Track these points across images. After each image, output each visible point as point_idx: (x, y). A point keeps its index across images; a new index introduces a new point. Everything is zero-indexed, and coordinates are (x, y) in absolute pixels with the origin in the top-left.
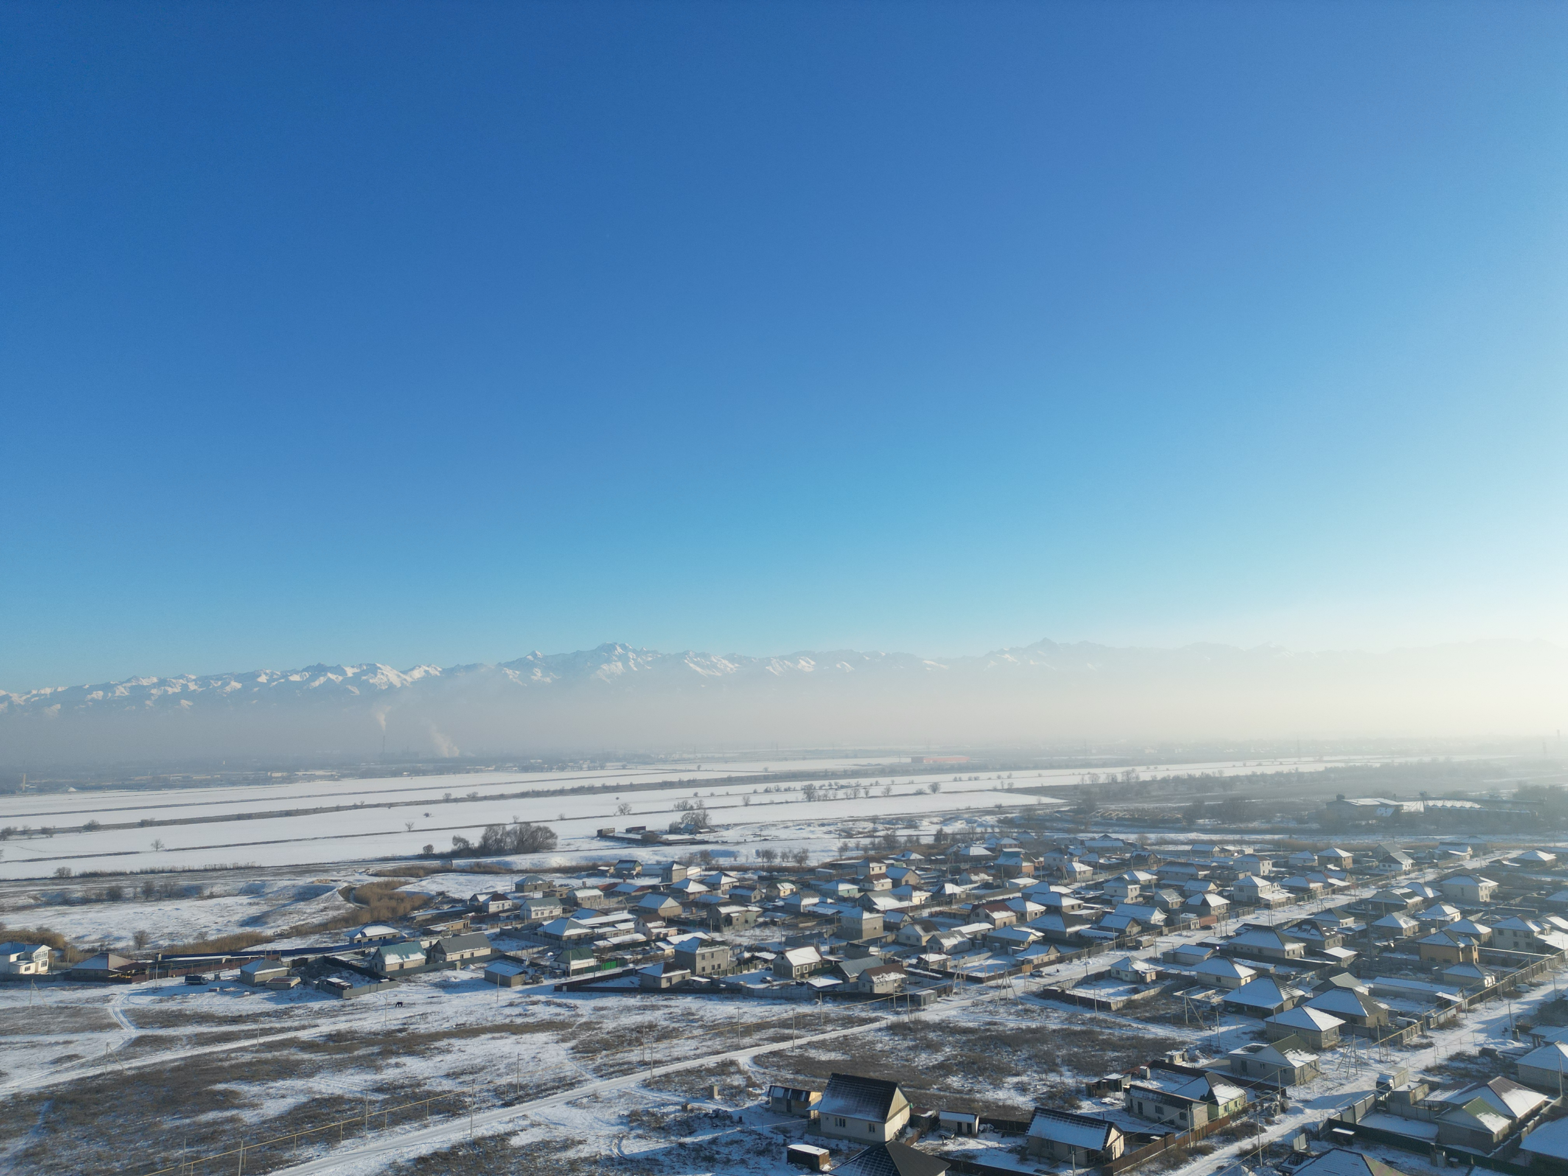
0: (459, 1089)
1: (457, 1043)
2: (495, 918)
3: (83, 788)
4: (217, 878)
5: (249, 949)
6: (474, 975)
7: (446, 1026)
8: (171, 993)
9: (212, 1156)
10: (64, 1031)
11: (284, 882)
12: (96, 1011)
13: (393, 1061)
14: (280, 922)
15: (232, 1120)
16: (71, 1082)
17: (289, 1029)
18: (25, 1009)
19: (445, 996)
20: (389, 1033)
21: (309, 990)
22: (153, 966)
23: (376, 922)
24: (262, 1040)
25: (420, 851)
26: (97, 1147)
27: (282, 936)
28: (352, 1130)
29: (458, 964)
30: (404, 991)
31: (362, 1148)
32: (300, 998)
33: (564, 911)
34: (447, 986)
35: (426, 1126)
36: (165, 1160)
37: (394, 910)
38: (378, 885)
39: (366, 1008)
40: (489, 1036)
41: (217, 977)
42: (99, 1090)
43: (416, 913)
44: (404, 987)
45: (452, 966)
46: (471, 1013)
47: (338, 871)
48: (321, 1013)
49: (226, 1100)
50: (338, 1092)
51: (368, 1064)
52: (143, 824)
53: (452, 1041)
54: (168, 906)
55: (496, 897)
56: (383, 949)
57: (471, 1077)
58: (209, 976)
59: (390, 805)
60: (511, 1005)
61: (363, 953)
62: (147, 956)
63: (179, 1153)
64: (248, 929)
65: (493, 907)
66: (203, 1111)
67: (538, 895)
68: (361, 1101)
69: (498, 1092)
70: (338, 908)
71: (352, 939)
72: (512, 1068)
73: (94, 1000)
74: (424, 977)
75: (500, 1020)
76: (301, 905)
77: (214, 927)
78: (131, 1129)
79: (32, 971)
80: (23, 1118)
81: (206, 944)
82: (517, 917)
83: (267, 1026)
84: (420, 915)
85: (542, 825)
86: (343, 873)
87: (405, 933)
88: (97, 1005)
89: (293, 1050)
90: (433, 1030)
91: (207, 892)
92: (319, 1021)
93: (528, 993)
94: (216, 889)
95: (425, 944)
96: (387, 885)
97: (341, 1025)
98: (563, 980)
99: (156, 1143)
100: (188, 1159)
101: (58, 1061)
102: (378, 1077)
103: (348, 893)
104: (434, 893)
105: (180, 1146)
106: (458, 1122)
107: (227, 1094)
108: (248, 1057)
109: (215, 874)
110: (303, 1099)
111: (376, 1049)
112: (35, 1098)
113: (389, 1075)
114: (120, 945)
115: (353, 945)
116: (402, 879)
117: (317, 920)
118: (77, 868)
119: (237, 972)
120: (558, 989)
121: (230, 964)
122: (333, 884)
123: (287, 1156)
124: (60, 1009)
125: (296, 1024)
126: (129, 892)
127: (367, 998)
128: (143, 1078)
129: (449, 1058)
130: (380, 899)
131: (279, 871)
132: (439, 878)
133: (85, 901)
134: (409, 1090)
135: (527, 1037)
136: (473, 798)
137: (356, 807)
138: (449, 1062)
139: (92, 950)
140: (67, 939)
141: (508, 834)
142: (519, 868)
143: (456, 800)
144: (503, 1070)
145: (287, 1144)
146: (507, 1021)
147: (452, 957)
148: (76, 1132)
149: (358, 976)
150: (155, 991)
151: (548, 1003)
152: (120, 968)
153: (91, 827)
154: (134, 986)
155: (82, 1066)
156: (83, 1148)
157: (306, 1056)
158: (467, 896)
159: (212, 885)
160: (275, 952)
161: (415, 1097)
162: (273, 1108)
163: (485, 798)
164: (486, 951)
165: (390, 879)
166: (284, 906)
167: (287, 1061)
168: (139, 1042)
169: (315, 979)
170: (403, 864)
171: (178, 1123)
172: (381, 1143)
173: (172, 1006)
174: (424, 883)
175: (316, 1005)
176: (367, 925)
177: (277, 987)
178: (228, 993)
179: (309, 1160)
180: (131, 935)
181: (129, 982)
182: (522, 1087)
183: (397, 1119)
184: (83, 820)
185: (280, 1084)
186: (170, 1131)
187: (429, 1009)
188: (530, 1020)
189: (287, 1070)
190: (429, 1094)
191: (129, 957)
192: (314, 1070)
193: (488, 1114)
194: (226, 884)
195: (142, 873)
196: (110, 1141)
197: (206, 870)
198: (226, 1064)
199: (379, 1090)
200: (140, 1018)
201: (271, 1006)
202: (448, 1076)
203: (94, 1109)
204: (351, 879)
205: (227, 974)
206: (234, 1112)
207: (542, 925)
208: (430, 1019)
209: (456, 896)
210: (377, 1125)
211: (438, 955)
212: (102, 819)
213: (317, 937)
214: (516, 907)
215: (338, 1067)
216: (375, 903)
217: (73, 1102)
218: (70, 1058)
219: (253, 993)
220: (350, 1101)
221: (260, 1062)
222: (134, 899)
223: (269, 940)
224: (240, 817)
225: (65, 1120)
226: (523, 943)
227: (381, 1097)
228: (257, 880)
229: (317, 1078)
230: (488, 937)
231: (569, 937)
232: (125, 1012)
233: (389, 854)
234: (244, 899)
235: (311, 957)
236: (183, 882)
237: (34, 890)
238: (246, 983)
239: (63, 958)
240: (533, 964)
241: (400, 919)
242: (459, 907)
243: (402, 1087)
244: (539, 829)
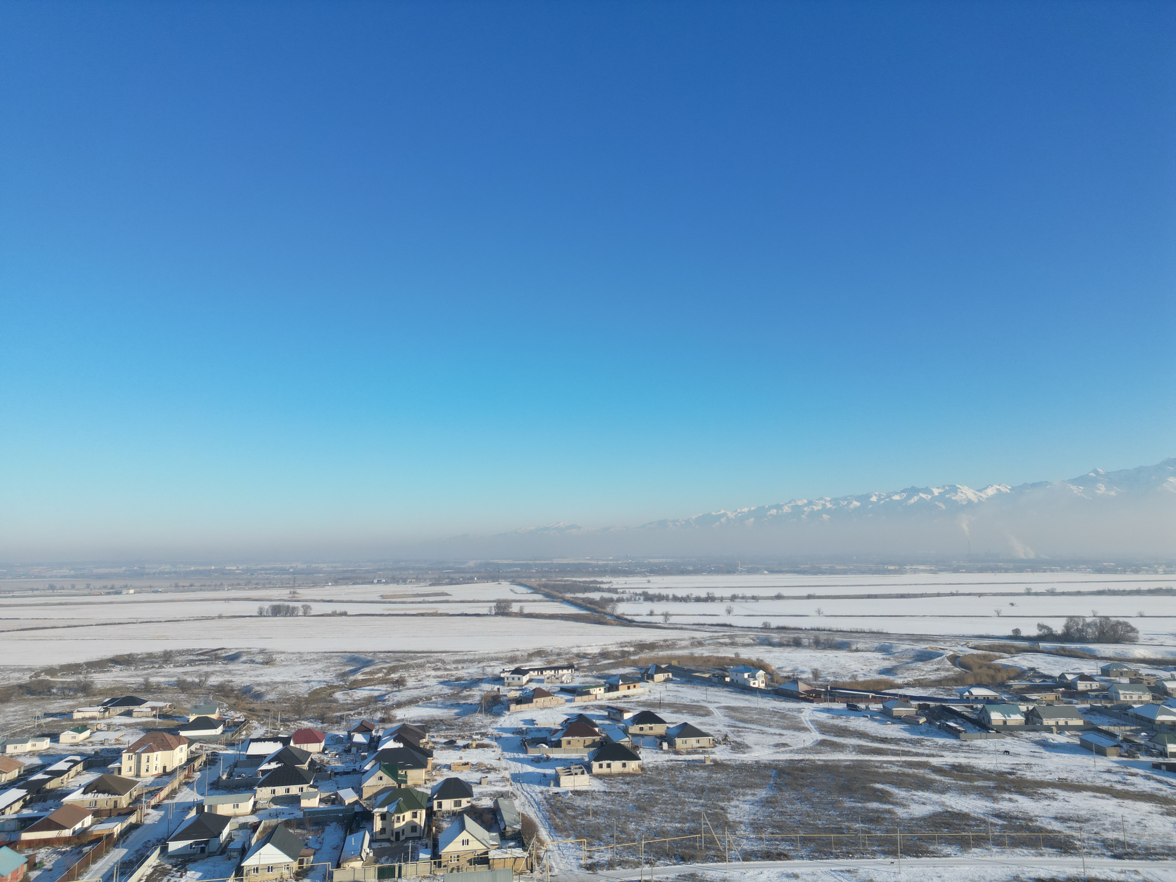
0: (1068, 832)
1: (1061, 794)
2: (1084, 695)
3: (772, 572)
4: (859, 638)
5: (887, 691)
6: (1070, 740)
7: (1048, 777)
8: (838, 714)
9: (879, 834)
10: (778, 727)
11: (905, 646)
12: (795, 717)
13: (1007, 796)
14: (906, 675)
15: (889, 812)
16: (786, 761)
17: (922, 755)
18: (756, 709)
19: (1046, 754)
20: (1001, 774)
21: (933, 728)
22: (825, 693)
23: (980, 685)
24: (904, 758)
25: (1010, 633)
26: (805, 808)
27: (908, 685)
28: (980, 841)
29: (1054, 729)
30: (1008, 743)
31: (989, 858)
32: (927, 733)
33: (1154, 698)
34: (1045, 745)
35: (1041, 855)
36: (849, 828)
37: (993, 677)
38: (978, 656)
39: (980, 750)
40: (1091, 794)
41: (867, 708)
42: (802, 770)
43: (1011, 682)
44: (1009, 739)
45: (1049, 729)
46: (1071, 771)
47: (945, 642)
48: (944, 747)
49: (883, 797)
50: (965, 810)
51: (985, 793)
52: (809, 597)
53: (1056, 791)
54: (831, 654)
55: (1083, 677)
56: (988, 707)
57: (1078, 825)
58: (862, 706)
59: (980, 595)
60: (1109, 771)
61: (972, 707)
62: (821, 686)
63: (857, 826)
64: (884, 677)
65: (1082, 686)
66: (870, 801)
67: (1125, 681)
68: (985, 822)
69: (1106, 844)
70: (948, 670)
71: (962, 696)
72: (1116, 826)
73: (793, 710)
74: (1026, 735)
75: (1099, 783)
76: (920, 664)
77: (861, 672)
78: (825, 801)
79: (756, 686)
80: (763, 777)
81: (857, 683)
82: (1105, 697)
83: (907, 749)
84: (1016, 684)
85: (1121, 620)
86: (948, 644)
87: (1004, 697)
88: (795, 714)
89: (927, 771)
90: (1038, 778)
91: (854, 647)
92: (944, 753)
93: (1126, 765)
94: (860, 646)
95: (1023, 708)
96: (985, 657)
97: (961, 759)
98: (1161, 760)
99: (841, 815)
100: (863, 832)
101: (777, 745)
102: (996, 806)
103: (954, 659)
104: (1025, 668)
105: (857, 821)
106: (1069, 859)
107: (882, 791)
108: (895, 769)
109: (857, 635)
110: (939, 809)
111: (991, 784)
112: (768, 766)
113: (1004, 806)
114: (804, 676)
115: (962, 700)
116: (997, 654)
117: (933, 677)
118: (775, 623)
119: (880, 706)
120: (1156, 767)
121: (875, 700)
122: (941, 651)
123: (932, 848)
124: (775, 713)
125: (927, 752)
126: (805, 641)
127: (979, 742)
128: (828, 768)
129: (1054, 803)
130: (980, 667)
131: (901, 638)
132: (1029, 656)
133: (780, 645)
134: (1023, 822)
135: (1128, 803)
136: (1052, 593)
137: (952, 594)
138: (1056, 807)
139: (788, 677)
140: (773, 668)
141: (1089, 625)
142: (1103, 655)
143: (1036, 594)
144: (1107, 826)
145: (931, 839)
146: (1107, 785)
147: (1047, 722)
148: (793, 795)
149: (970, 725)
150: (828, 710)
151: (1147, 778)
152: (806, 692)
153: (779, 597)
154: (815, 705)
155: (791, 752)
156: (798, 806)
157: (938, 778)
158: (1056, 673)
159: (857, 643)
160: (905, 696)
161: (1029, 829)
162: (918, 811)
163: (1063, 594)
164: (1080, 722)
165: (987, 652)
166: (907, 663)
167: (924, 778)
168: (822, 743)
169: (937, 720)
170: (996, 642)
171: (853, 804)
172: (1003, 858)
173: (840, 722)
174: (1016, 659)
175: (941, 741)
176: (972, 686)
177: (909, 721)
178: (876, 720)
179: (948, 856)
180: (809, 671)
181: (812, 701)
182: (1130, 846)
183: (1016, 843)
184: (773, 592)
185: (920, 793)
186: (849, 808)
187: (1033, 761)
188: (1131, 789)
189: (924, 785)
190: (1041, 829)
191: (810, 685)
192: (944, 790)
193: (1098, 860)
194: (866, 643)
195: (812, 629)
196: (813, 805)
197: (851, 632)
198: (881, 771)
199: (998, 816)
200: (822, 728)
201: (907, 735)
202: (1056, 818)
203: (801, 782)
204: (955, 649)
205: (875, 707)
206: (891, 807)
207: (1132, 707)
208: (1034, 769)
209: (1046, 672)
210: (999, 842)
211: (1035, 719)
212: (785, 592)
213: (934, 689)
214: (1102, 689)
215: (964, 791)
216: (976, 670)
217: (788, 774)
218: (784, 745)
219: (893, 723)
220: (975, 819)
221: (904, 774)
222: (809, 647)
223: (900, 687)
224: (870, 597)
225: (786, 784)
226: (1114, 720)
227: (1000, 822)
228: (887, 642)
229: (947, 796)
230: (1080, 710)
231: (1163, 723)
232: (812, 721)
233: (983, 633)
234: (879, 655)
235: (932, 704)
236: (838, 639)
237: (752, 634)
238: (887, 715)
239: (772, 680)
240: (1126, 740)
241: (1001, 686)
242: (1049, 682)
243: (1017, 818)
244: (1119, 623)
